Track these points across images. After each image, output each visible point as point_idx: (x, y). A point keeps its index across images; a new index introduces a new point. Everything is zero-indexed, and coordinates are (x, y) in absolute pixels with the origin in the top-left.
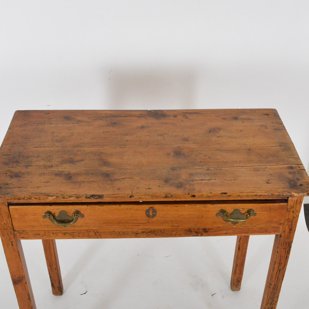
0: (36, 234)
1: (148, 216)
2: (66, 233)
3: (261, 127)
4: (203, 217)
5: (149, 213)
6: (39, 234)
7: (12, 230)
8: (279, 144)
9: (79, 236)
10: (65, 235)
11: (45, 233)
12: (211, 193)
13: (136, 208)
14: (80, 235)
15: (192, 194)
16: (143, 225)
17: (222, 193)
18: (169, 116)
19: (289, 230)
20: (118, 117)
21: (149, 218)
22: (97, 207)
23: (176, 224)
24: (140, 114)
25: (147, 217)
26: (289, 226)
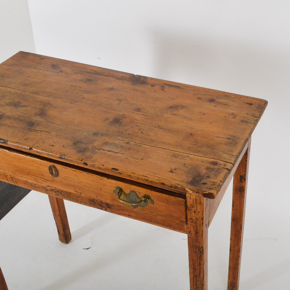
3: (229, 115)
4: (101, 190)
5: (52, 171)
8: (230, 136)
12: (103, 166)
15: (84, 162)
17: (113, 169)
18: (148, 84)
19: (195, 232)
20: (99, 75)
21: (53, 177)
23: (79, 190)
24: (122, 77)
25: (51, 175)
26: (194, 228)
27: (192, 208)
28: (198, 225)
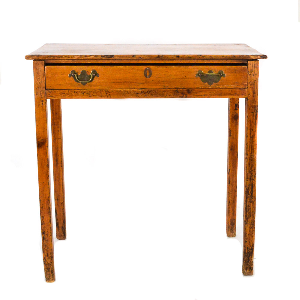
0: (62, 93)
1: (146, 75)
2: (85, 92)
4: (186, 78)
5: (146, 74)
6: (64, 93)
7: (44, 89)
9: (94, 96)
10: (83, 94)
11: (69, 92)
13: (137, 69)
14: (95, 94)
16: (142, 84)
17: (198, 55)
19: (253, 93)
21: (146, 78)
22: (109, 67)
23: (167, 84)
25: (145, 77)
26: (252, 89)
27: (251, 72)
28: (255, 86)
